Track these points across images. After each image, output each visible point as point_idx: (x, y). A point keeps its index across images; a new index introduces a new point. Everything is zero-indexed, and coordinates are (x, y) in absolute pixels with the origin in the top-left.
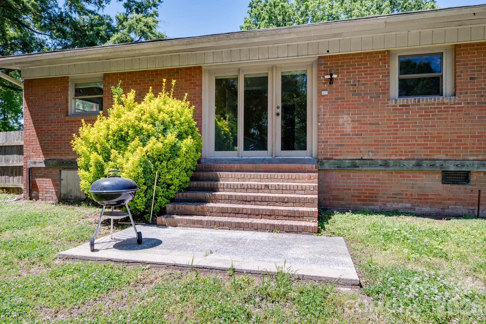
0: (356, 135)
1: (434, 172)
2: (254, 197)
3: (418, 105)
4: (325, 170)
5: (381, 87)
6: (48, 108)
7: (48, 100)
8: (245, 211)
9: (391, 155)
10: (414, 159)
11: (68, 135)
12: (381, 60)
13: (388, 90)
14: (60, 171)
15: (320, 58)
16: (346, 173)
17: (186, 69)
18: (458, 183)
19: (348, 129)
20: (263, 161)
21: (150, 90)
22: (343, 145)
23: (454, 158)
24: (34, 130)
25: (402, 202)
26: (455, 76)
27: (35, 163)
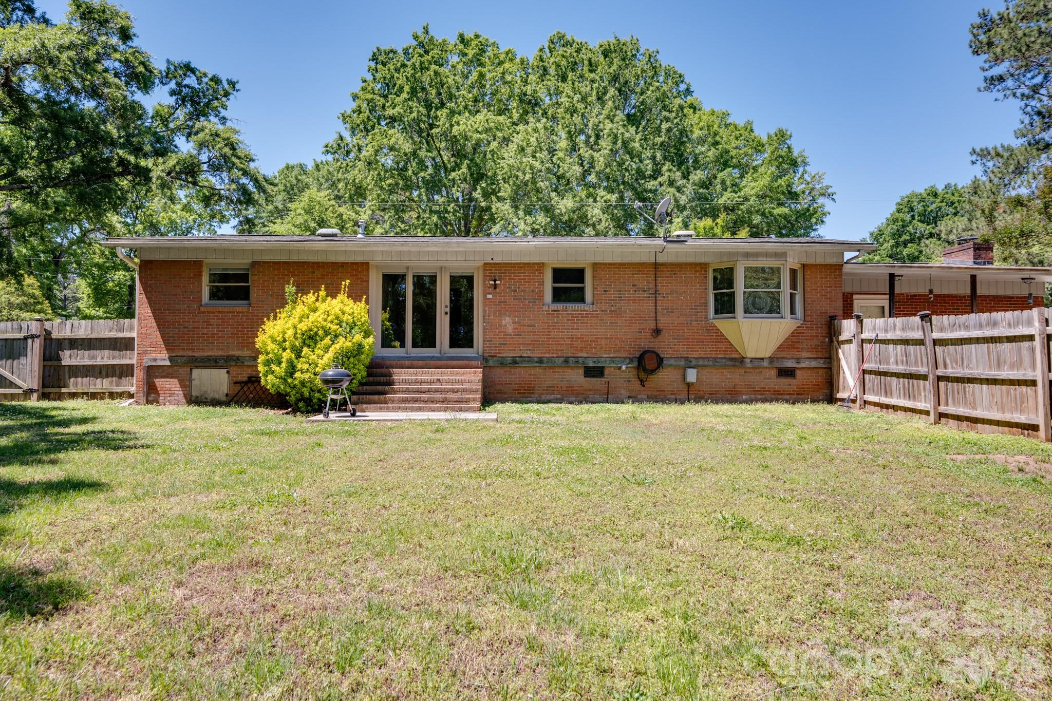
0: (518, 335)
1: (578, 368)
2: (429, 389)
3: (566, 311)
4: (490, 367)
5: (537, 293)
6: (176, 295)
7: (175, 286)
8: (422, 399)
9: (545, 353)
10: (563, 357)
11: (202, 328)
12: (537, 270)
13: (543, 296)
14: (191, 370)
15: (485, 264)
16: (508, 369)
17: (352, 263)
18: (596, 377)
19: (510, 329)
20: (432, 358)
21: (323, 289)
22: (506, 344)
23: (593, 356)
24: (154, 321)
25: (553, 394)
26: (594, 289)
27: (155, 360)
